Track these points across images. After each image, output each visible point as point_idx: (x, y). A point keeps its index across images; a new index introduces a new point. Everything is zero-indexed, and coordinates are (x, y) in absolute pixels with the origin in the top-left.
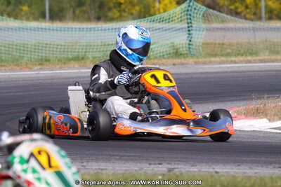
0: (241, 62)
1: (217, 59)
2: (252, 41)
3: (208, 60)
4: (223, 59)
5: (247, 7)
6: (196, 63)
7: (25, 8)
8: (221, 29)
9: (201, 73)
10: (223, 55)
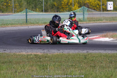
0: (98, 23)
1: (92, 22)
2: (100, 17)
3: (89, 22)
4: (93, 22)
5: (97, 8)
6: (86, 23)
7: (37, 9)
8: (92, 14)
9: (88, 26)
10: (93, 21)
